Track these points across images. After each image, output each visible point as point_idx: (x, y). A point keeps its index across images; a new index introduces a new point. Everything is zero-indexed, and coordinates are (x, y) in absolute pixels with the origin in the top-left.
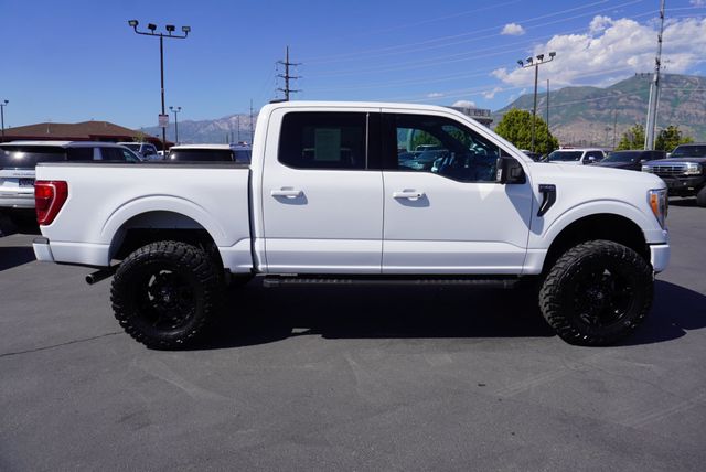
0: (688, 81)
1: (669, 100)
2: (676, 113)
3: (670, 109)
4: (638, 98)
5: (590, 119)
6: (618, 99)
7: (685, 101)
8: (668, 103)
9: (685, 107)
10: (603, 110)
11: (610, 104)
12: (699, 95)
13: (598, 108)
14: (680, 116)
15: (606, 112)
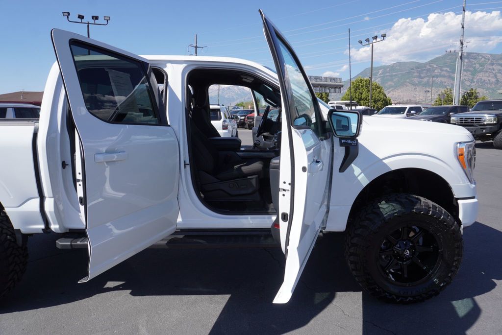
0: (483, 57)
1: (470, 71)
2: (475, 80)
3: (471, 77)
4: (448, 69)
5: (414, 84)
6: (434, 71)
7: (481, 71)
8: (469, 72)
9: (481, 76)
10: (422, 78)
11: (429, 74)
12: (491, 67)
13: (420, 77)
14: (478, 82)
15: (426, 80)
